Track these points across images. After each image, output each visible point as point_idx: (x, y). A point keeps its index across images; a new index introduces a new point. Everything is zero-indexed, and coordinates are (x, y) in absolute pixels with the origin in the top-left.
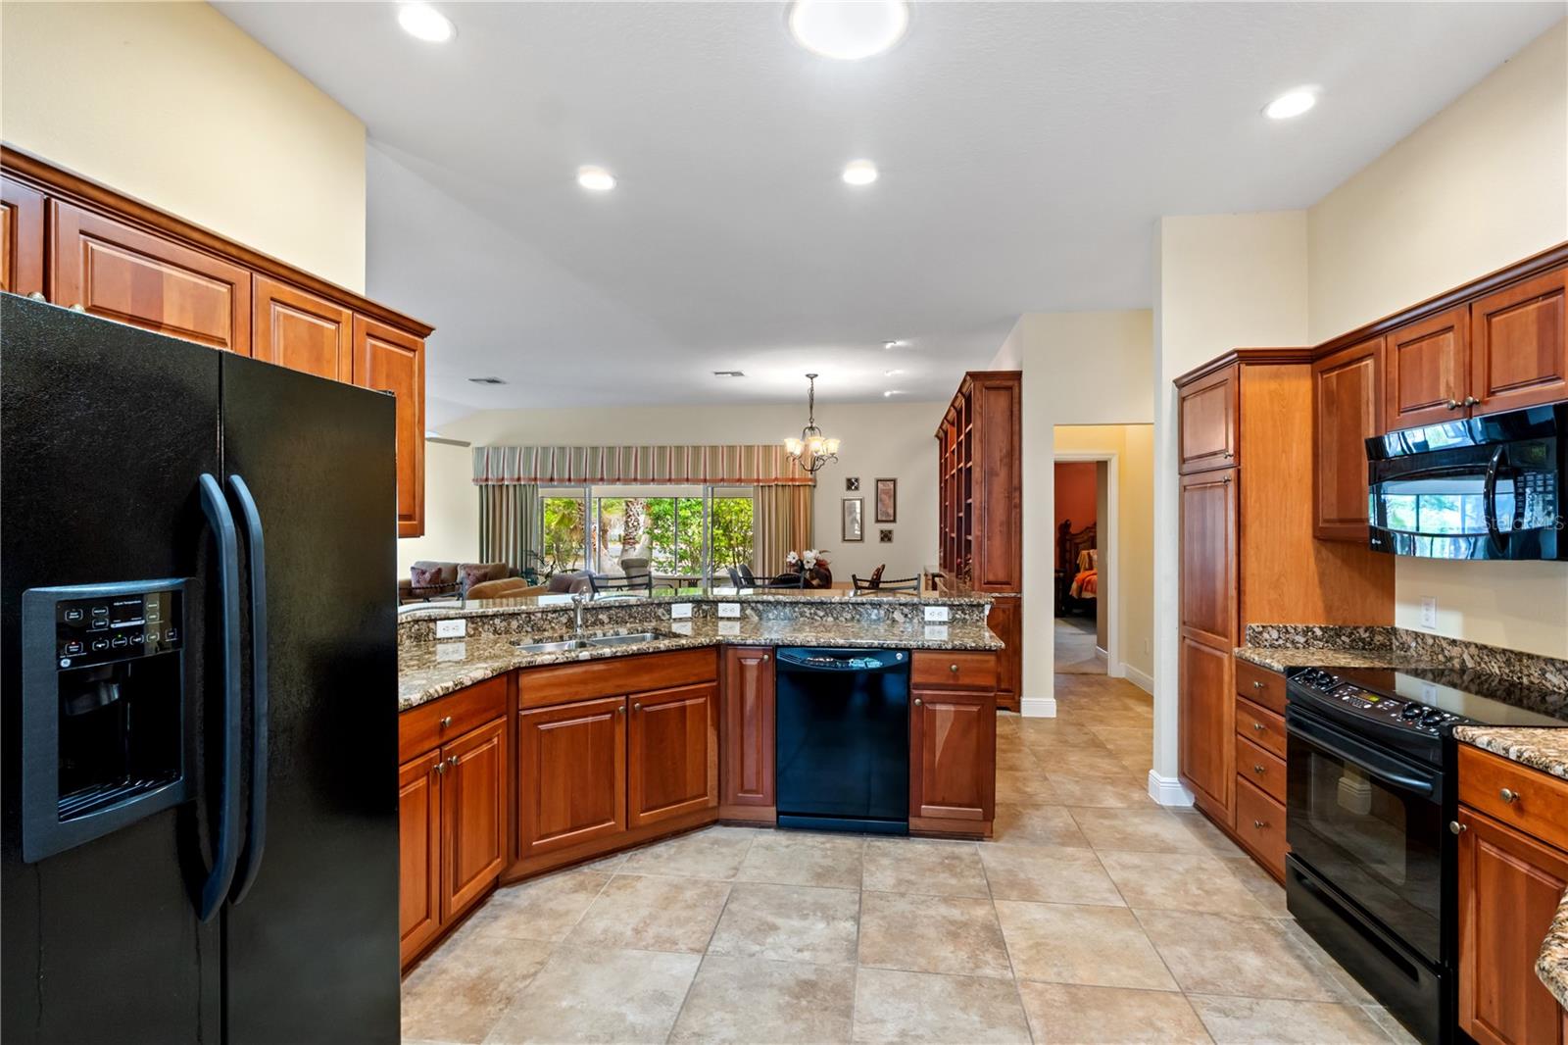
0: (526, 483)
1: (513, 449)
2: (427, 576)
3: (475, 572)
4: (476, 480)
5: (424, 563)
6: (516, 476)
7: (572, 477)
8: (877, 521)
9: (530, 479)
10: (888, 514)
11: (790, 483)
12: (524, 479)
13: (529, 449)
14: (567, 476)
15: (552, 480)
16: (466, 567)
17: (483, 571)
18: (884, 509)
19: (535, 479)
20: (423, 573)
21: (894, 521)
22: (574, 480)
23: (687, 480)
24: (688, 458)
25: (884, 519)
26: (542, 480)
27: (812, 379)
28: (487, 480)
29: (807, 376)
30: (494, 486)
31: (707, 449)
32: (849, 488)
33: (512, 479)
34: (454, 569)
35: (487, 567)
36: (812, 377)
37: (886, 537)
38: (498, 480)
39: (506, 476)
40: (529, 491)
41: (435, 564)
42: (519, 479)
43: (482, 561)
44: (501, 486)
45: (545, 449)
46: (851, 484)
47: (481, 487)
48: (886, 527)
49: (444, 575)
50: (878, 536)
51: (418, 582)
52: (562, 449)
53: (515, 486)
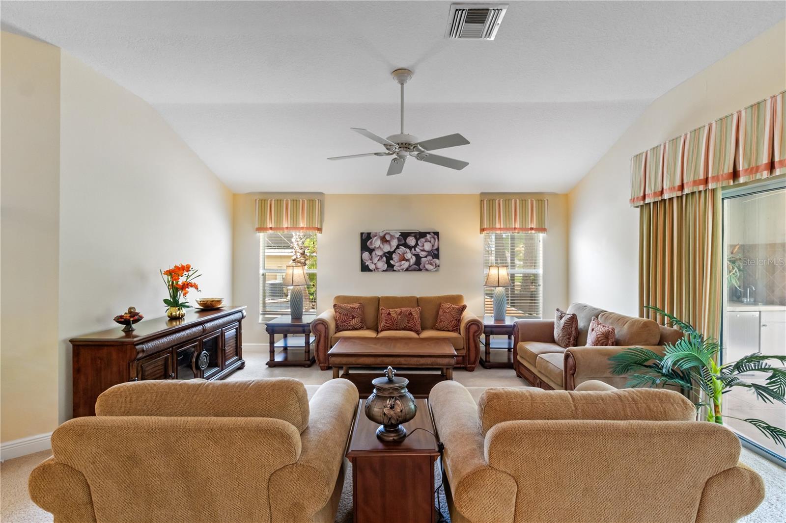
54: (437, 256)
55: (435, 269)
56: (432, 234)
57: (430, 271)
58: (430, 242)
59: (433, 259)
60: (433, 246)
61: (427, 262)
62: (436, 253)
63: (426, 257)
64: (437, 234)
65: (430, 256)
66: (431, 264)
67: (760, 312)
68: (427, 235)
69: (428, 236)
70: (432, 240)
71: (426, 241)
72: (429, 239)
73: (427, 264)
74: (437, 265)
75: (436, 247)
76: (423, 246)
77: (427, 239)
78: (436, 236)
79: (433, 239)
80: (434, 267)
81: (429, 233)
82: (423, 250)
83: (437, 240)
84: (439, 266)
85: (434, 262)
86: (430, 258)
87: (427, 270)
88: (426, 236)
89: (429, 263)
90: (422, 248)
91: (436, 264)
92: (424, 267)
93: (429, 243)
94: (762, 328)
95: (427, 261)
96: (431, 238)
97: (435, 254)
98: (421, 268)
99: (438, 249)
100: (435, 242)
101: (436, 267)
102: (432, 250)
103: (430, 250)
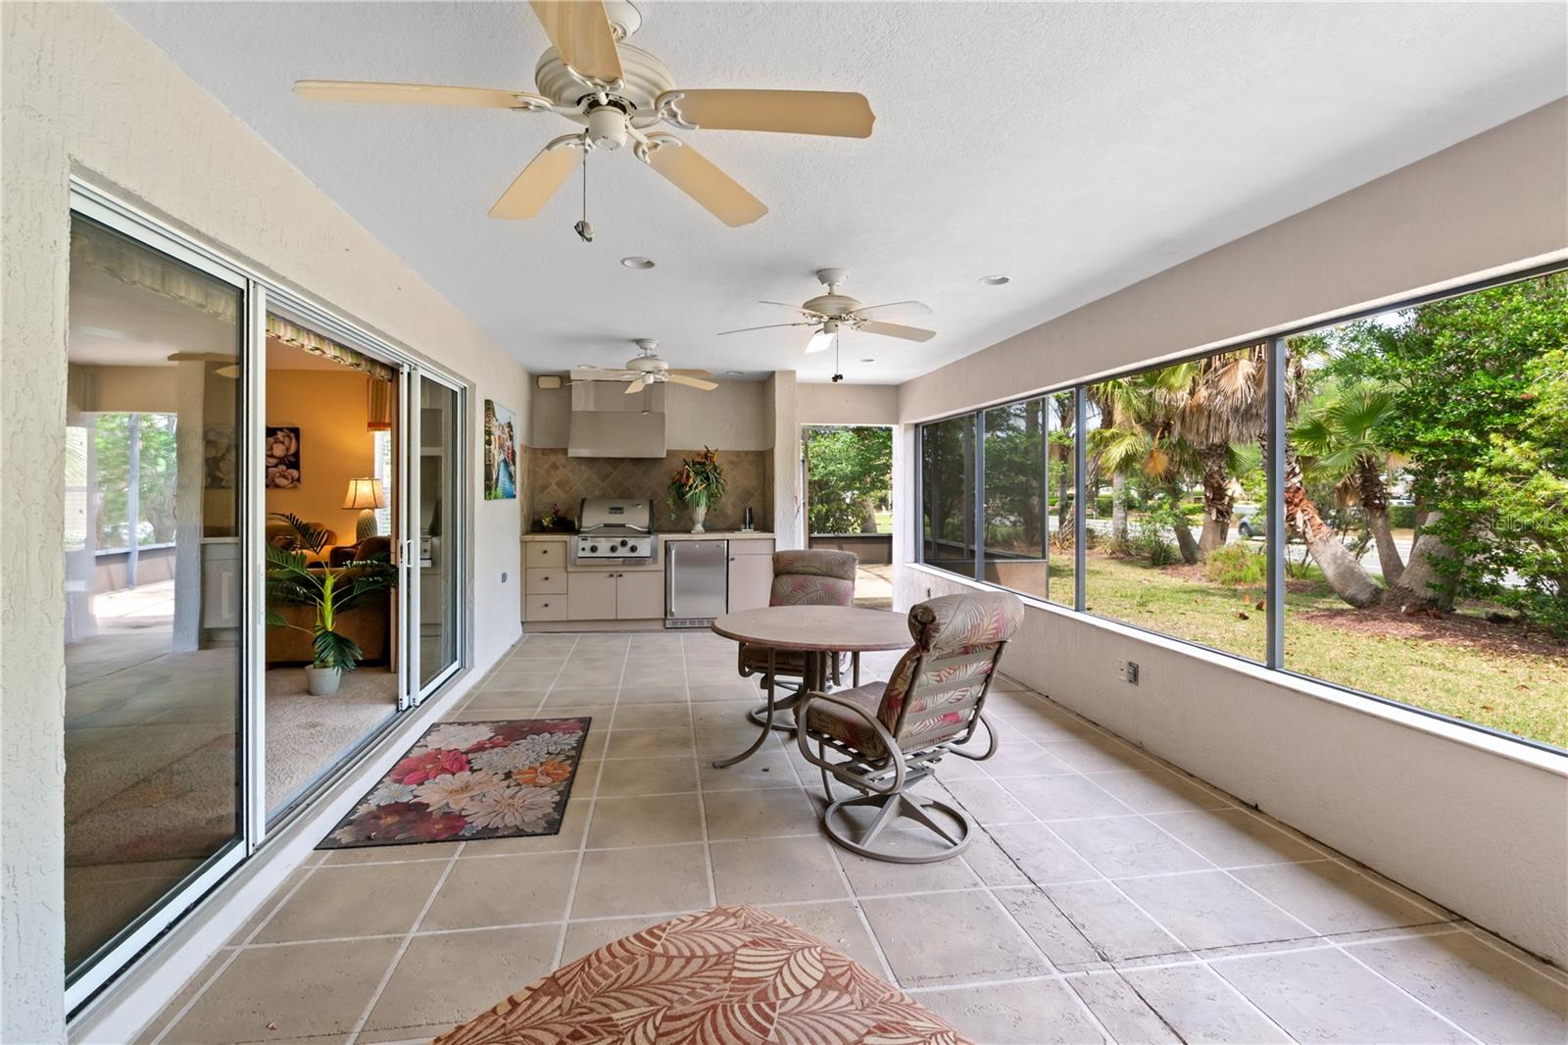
54: (294, 465)
55: (291, 486)
56: (286, 431)
57: (283, 487)
58: (283, 443)
59: (288, 469)
60: (288, 449)
62: (293, 459)
63: (276, 466)
64: (296, 431)
65: (282, 464)
66: (285, 477)
67: (728, 541)
68: (279, 432)
69: (280, 435)
71: (276, 442)
72: (282, 439)
73: (278, 477)
75: (293, 450)
76: (272, 449)
77: (278, 439)
78: (292, 435)
79: (287, 439)
81: (281, 430)
82: (272, 456)
83: (294, 440)
84: (299, 480)
85: (289, 474)
86: (283, 467)
88: (276, 434)
91: (293, 478)
92: (273, 481)
93: (281, 445)
94: (730, 563)
95: (278, 472)
96: (283, 437)
99: (297, 455)
100: (290, 444)
101: (293, 482)
102: (286, 456)
103: (283, 455)
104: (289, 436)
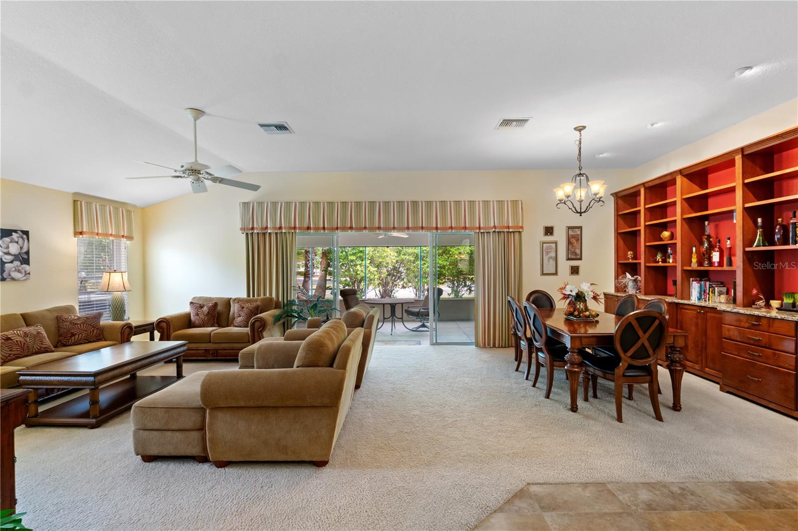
0: (287, 231)
1: (275, 204)
2: (205, 309)
3: (248, 305)
4: (243, 229)
5: (200, 298)
6: (278, 226)
7: (326, 226)
8: (568, 259)
9: (290, 228)
10: (576, 254)
11: (505, 230)
12: (285, 227)
13: (288, 204)
14: (322, 226)
15: (309, 228)
16: (238, 300)
17: (254, 304)
18: (573, 250)
19: (295, 228)
20: (201, 307)
21: (581, 259)
22: (328, 229)
23: (422, 228)
24: (422, 210)
25: (573, 257)
26: (300, 228)
27: (580, 132)
28: (253, 228)
29: (575, 129)
30: (258, 233)
31: (438, 203)
32: (546, 234)
33: (274, 228)
34: (228, 303)
35: (257, 301)
36: (580, 129)
37: (575, 271)
38: (262, 229)
39: (269, 226)
40: (289, 238)
41: (210, 299)
42: (280, 228)
43: (249, 295)
44: (264, 234)
45: (302, 204)
46: (549, 231)
47: (247, 234)
48: (575, 263)
49: (219, 308)
50: (568, 271)
51: (197, 314)
52: (317, 204)
53: (276, 233)
54: (26, 261)
55: (24, 278)
56: (19, 232)
57: (18, 280)
58: (17, 243)
59: (22, 264)
60: (21, 248)
61: (14, 269)
62: (26, 257)
63: (12, 262)
64: (26, 233)
65: (17, 260)
66: (19, 271)
68: (13, 233)
69: (15, 235)
70: (20, 241)
71: (11, 242)
72: (16, 240)
73: (13, 271)
74: (27, 273)
75: (25, 250)
76: (8, 247)
77: (13, 239)
78: (25, 236)
80: (24, 275)
81: (16, 231)
82: (8, 254)
83: (26, 241)
84: (29, 274)
85: (22, 269)
86: (17, 263)
87: (13, 279)
88: (12, 235)
89: (16, 270)
90: (6, 251)
91: (25, 272)
92: (10, 275)
93: (15, 244)
95: (14, 267)
96: (18, 237)
97: (24, 259)
98: (5, 276)
99: (27, 253)
100: (23, 244)
101: (26, 274)
102: (20, 254)
103: (17, 253)
104: (22, 238)
